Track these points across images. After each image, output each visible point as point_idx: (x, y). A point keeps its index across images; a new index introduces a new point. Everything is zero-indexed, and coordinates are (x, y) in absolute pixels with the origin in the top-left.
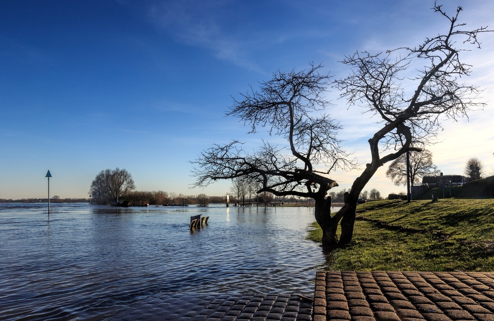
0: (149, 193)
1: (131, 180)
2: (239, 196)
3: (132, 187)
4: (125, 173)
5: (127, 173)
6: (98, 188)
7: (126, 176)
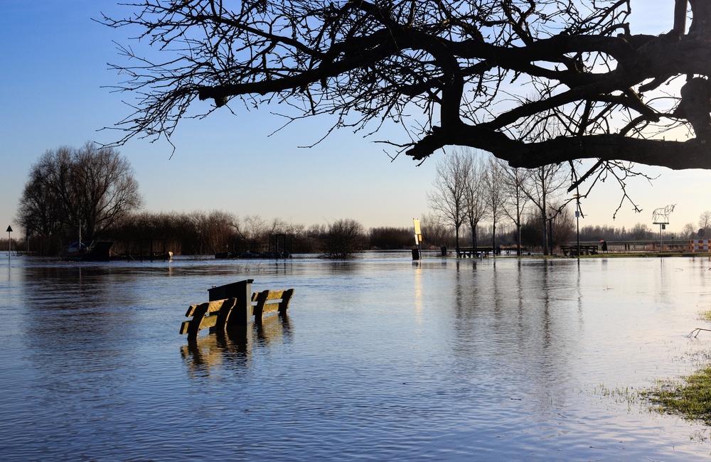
0: (183, 218)
1: (129, 180)
2: (458, 225)
3: (132, 202)
4: (112, 159)
5: (116, 158)
6: (42, 206)
7: (114, 168)
